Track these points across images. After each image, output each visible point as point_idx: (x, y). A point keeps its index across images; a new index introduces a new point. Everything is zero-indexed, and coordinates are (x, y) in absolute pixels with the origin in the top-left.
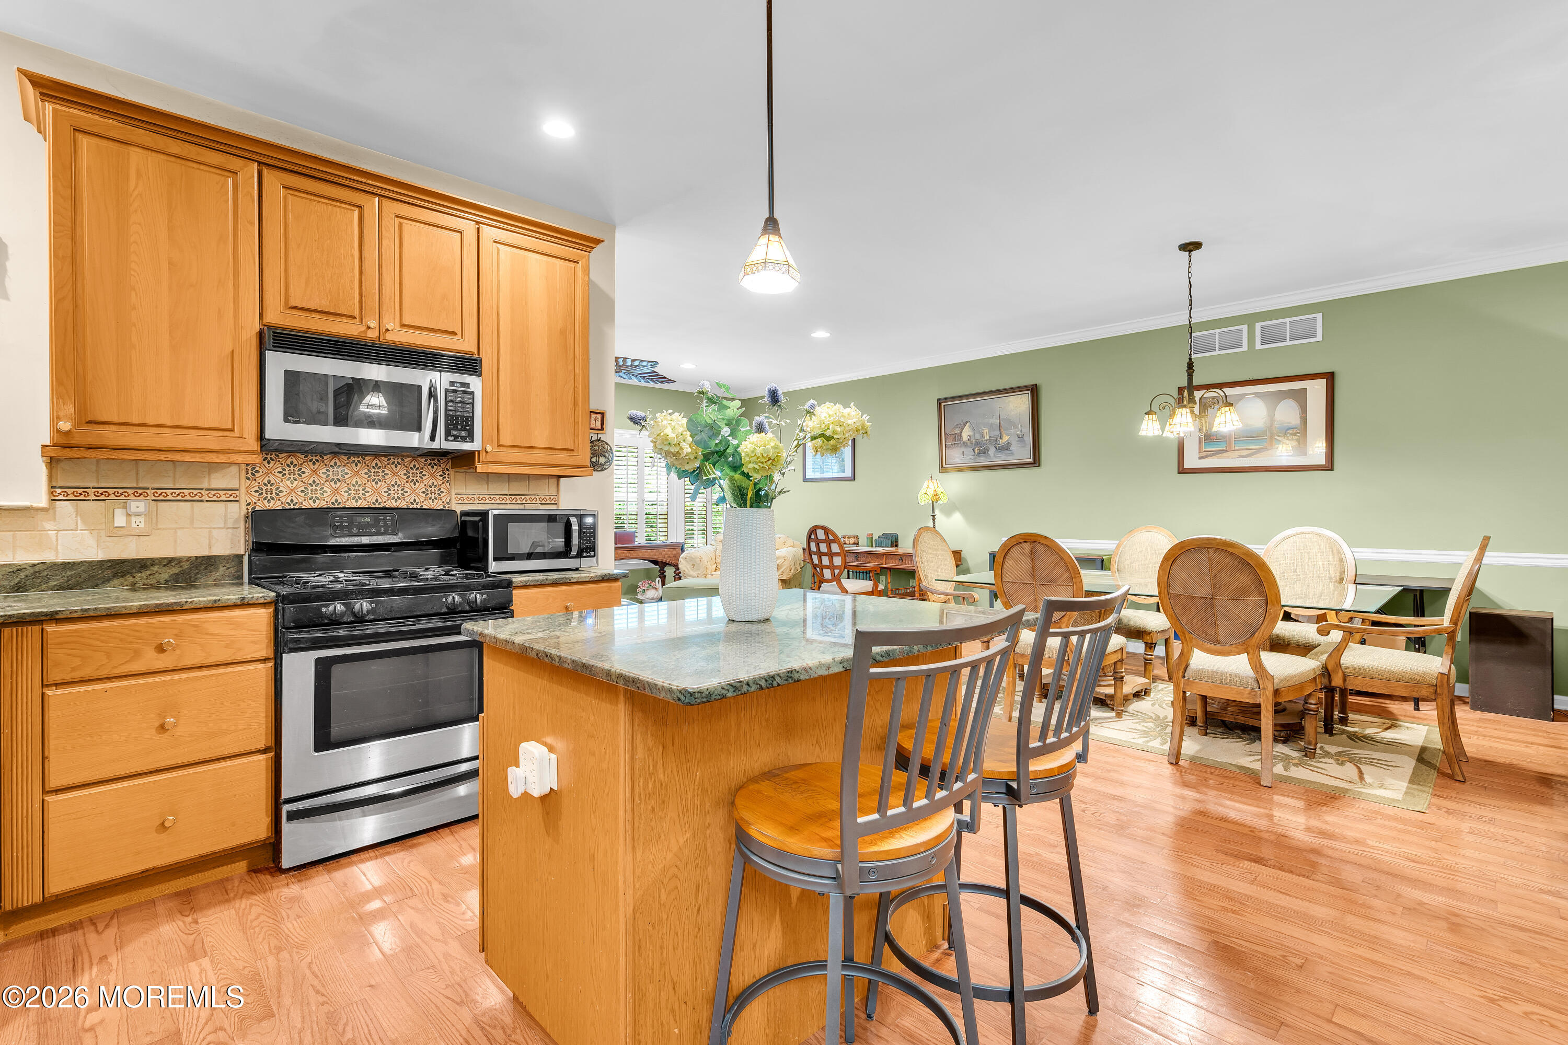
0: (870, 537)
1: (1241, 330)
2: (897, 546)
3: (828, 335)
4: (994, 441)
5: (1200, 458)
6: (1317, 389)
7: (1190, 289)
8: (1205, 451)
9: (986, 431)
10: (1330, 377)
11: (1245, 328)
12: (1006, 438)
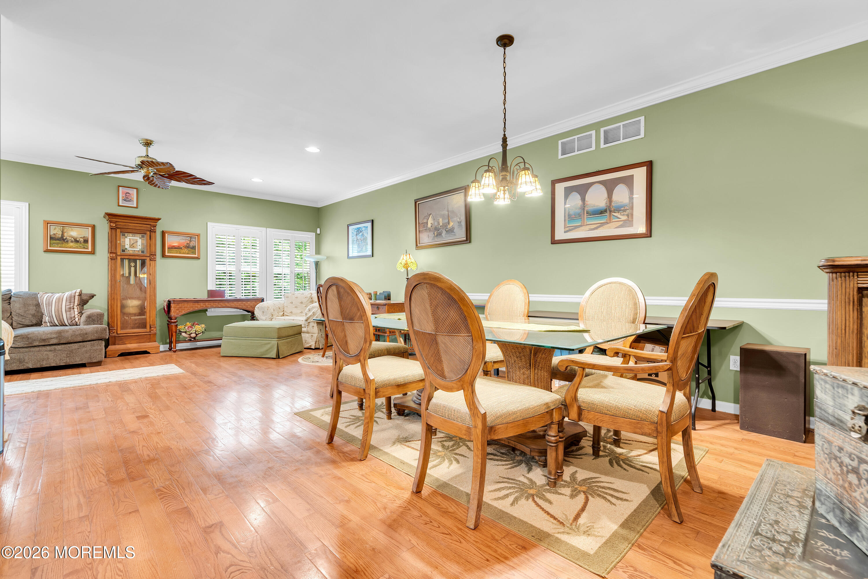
0: (376, 293)
1: (591, 135)
2: (389, 299)
3: (318, 151)
4: (445, 226)
5: (565, 232)
6: (640, 174)
7: (505, 77)
8: (568, 227)
9: (441, 220)
10: (649, 165)
11: (593, 132)
12: (451, 224)
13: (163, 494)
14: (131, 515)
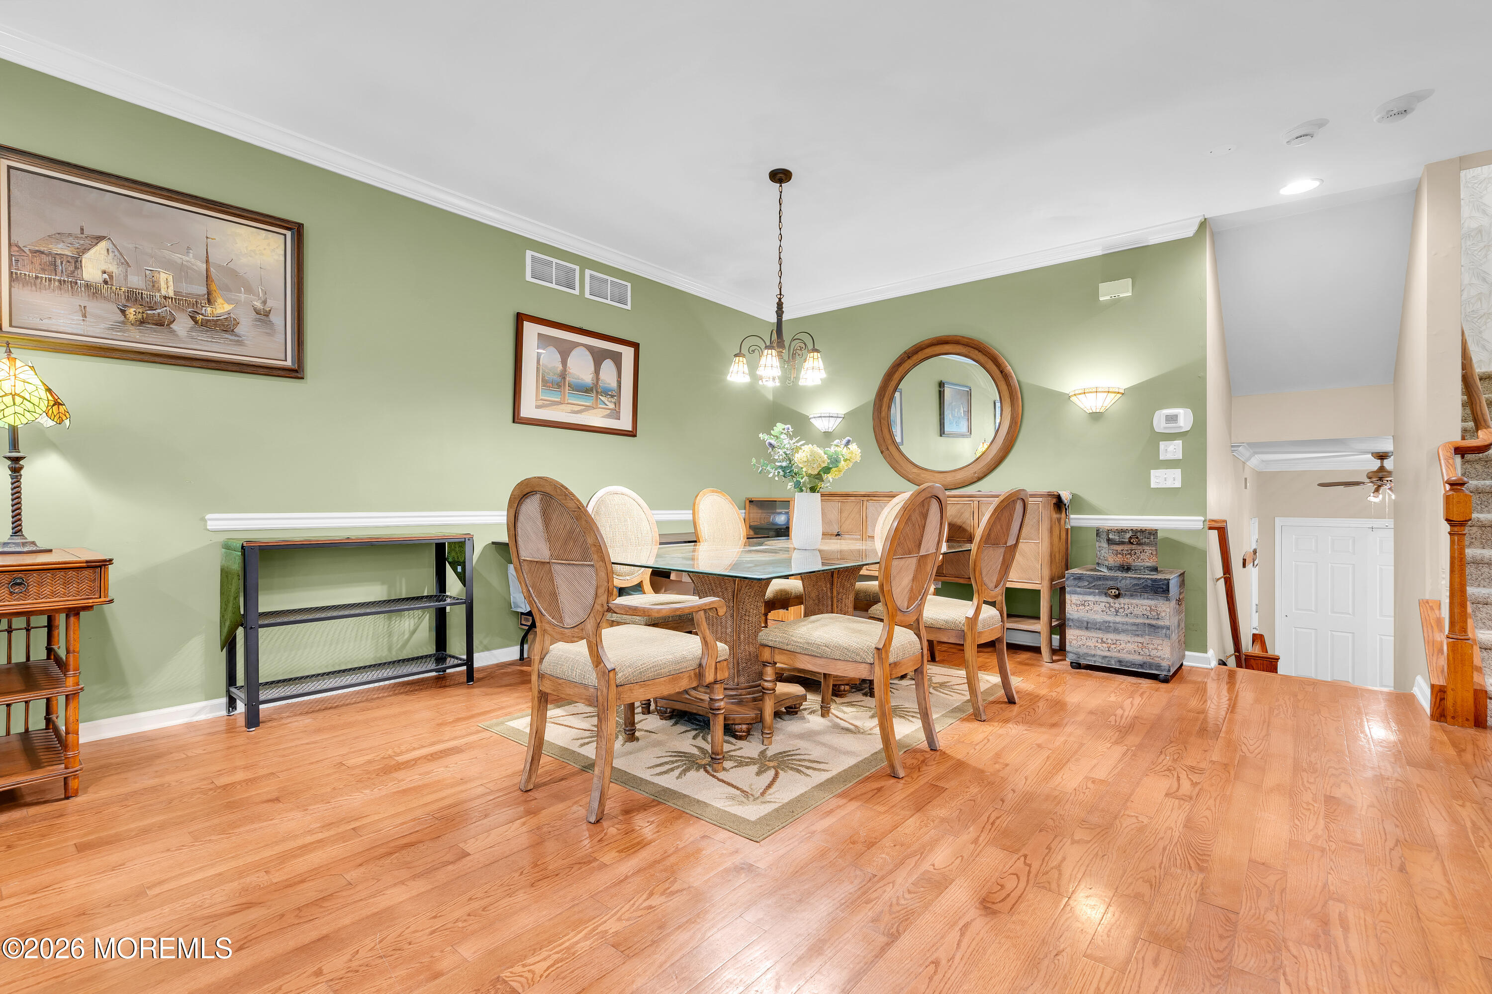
4: (189, 304)
5: (538, 407)
6: (627, 356)
8: (542, 400)
9: (164, 276)
10: (637, 348)
12: (222, 307)
13: (1199, 859)
14: (1263, 861)
